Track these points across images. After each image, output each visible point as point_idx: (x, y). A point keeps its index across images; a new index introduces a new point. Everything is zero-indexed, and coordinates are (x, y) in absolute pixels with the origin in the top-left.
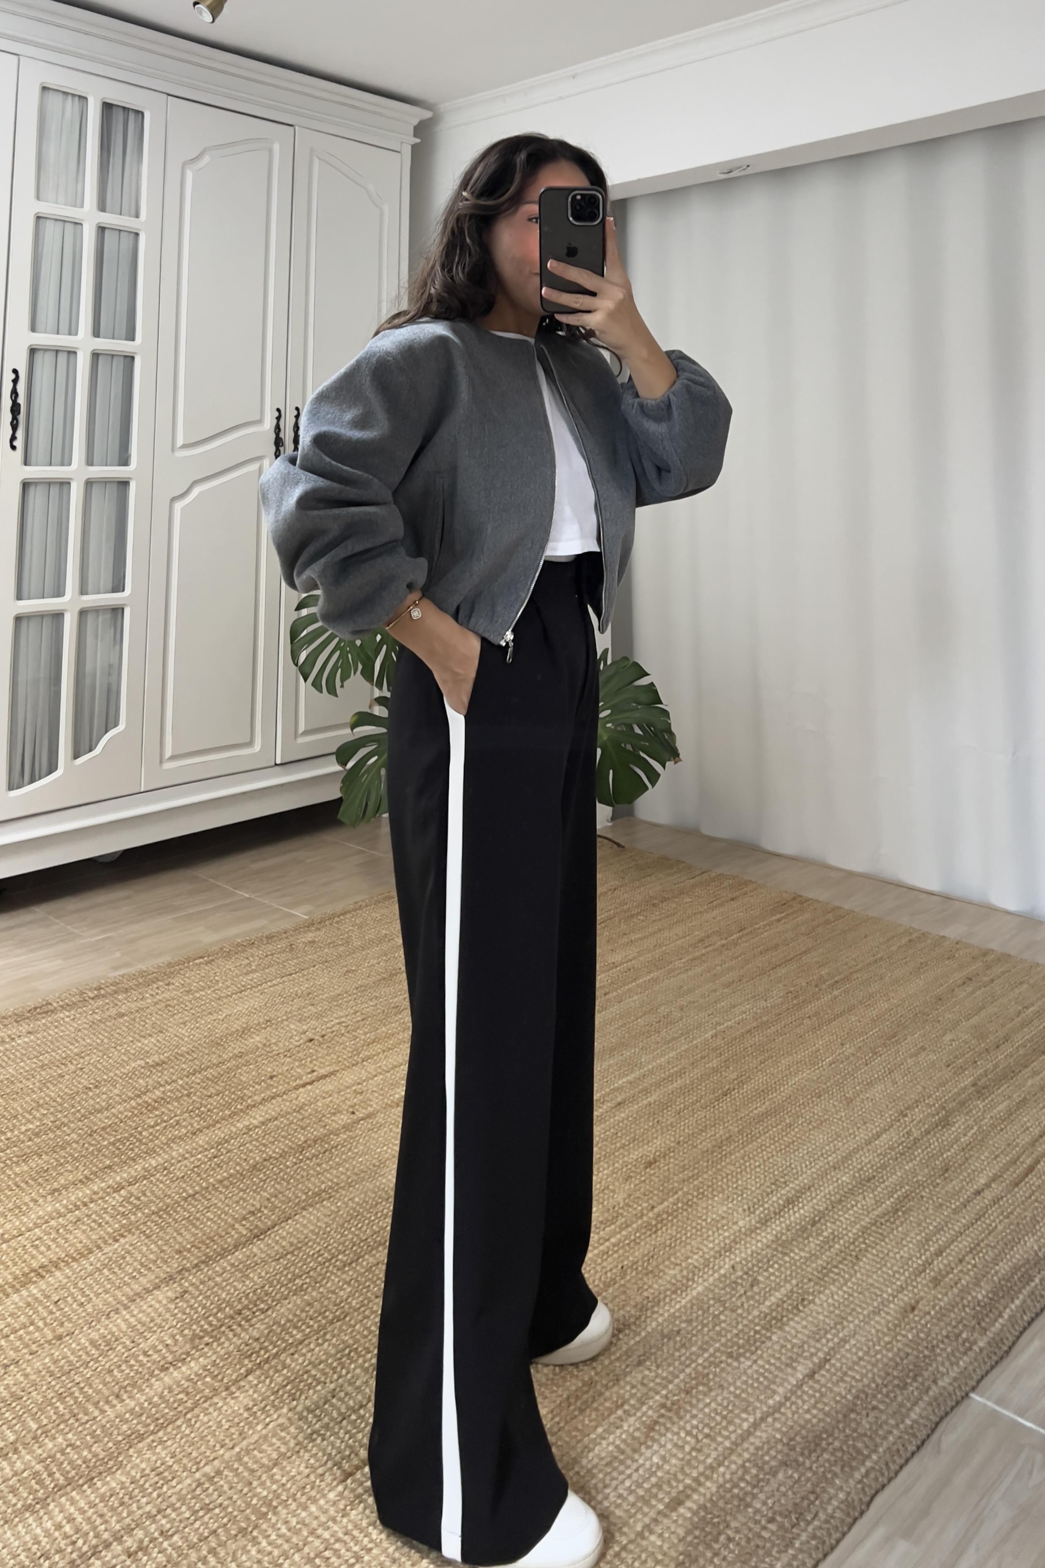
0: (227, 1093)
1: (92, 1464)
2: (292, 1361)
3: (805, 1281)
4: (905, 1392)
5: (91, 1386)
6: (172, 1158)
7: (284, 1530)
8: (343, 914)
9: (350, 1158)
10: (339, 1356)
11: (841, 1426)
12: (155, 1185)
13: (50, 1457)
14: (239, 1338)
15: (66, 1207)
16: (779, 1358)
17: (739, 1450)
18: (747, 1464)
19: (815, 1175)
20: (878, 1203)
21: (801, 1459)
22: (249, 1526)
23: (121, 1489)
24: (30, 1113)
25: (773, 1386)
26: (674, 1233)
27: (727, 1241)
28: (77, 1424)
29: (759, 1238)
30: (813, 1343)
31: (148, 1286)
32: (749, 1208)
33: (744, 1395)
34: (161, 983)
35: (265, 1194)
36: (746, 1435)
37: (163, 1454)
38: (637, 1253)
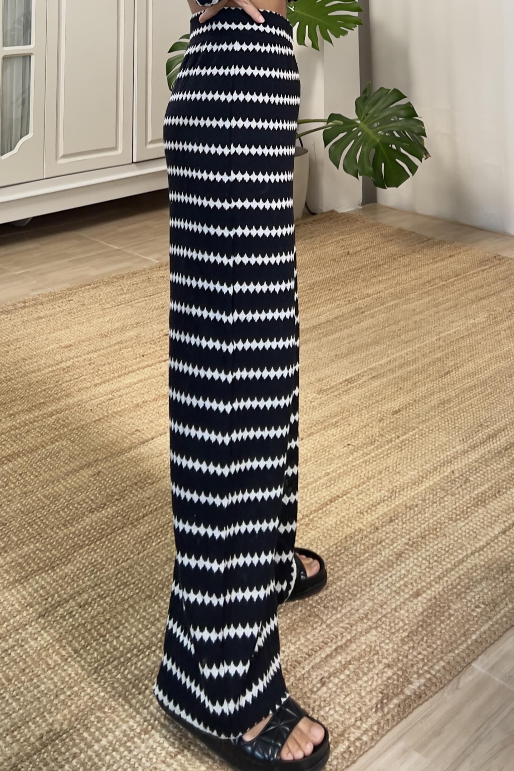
1: (52, 560)
3: (501, 481)
5: (47, 519)
13: (27, 555)
16: (483, 522)
17: (457, 569)
21: (497, 576)
23: (72, 573)
25: (479, 537)
26: (414, 452)
27: (449, 457)
28: (41, 539)
29: (470, 456)
30: (505, 515)
31: (76, 468)
32: (463, 439)
33: (460, 541)
36: (462, 561)
37: (95, 556)
38: (388, 462)
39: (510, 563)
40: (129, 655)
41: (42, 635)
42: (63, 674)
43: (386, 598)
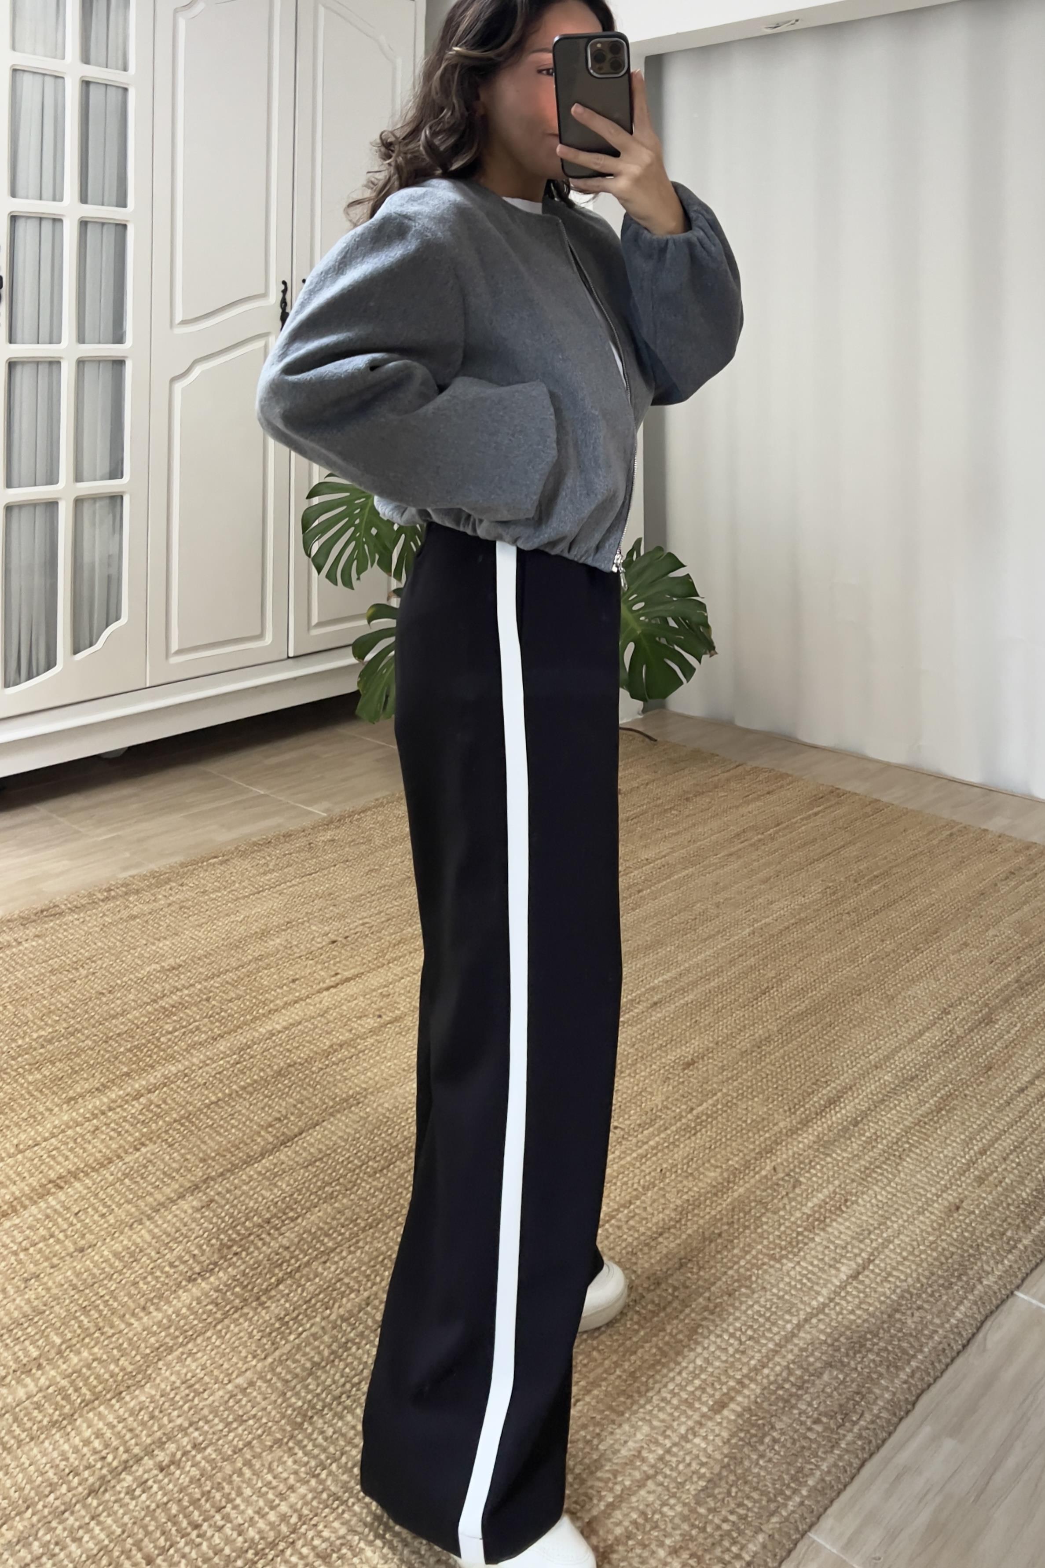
0: (248, 997)
1: (120, 1378)
2: (325, 1269)
3: (848, 1181)
4: (950, 1292)
6: (193, 1065)
7: (320, 1440)
8: (363, 812)
9: (378, 1062)
10: (372, 1263)
11: (885, 1326)
12: (176, 1092)
13: (74, 1372)
14: (269, 1247)
15: (83, 1115)
16: (822, 1260)
17: (783, 1352)
18: (792, 1366)
19: (856, 1075)
20: (921, 1102)
21: (846, 1360)
25: (816, 1288)
26: (714, 1136)
27: (768, 1143)
28: (102, 1339)
29: (800, 1139)
30: (856, 1244)
31: (172, 1195)
32: (790, 1109)
33: (787, 1297)
34: (174, 884)
35: (291, 1100)
36: (791, 1336)
37: (194, 1366)
38: (676, 1156)
39: (866, 1334)
41: (92, 1530)
43: (672, 1414)
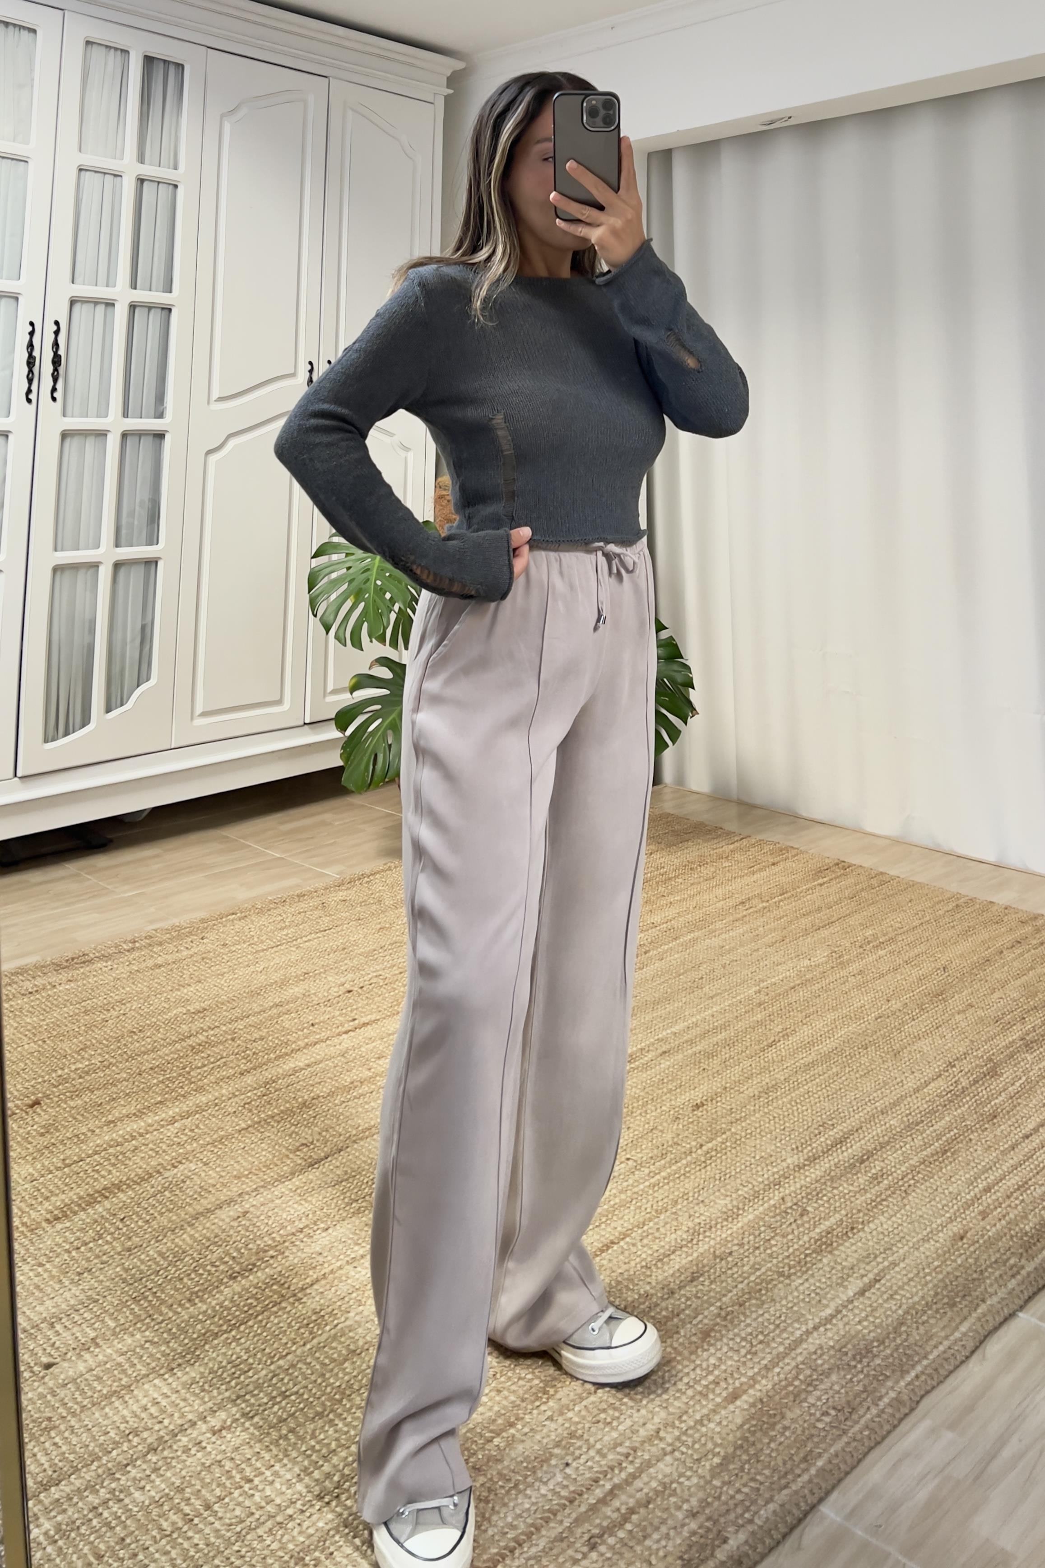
0: (270, 1038)
3: (854, 1211)
4: (955, 1309)
5: (163, 1292)
6: (223, 1096)
11: (891, 1336)
16: (830, 1278)
17: (793, 1354)
19: (863, 1119)
20: (927, 1145)
21: (853, 1363)
22: (325, 1410)
23: (201, 1378)
24: (78, 1053)
25: (824, 1301)
26: (724, 1169)
27: (776, 1176)
29: (807, 1173)
30: (862, 1265)
31: (209, 1206)
32: (797, 1148)
34: (195, 937)
35: (316, 1129)
36: (799, 1342)
37: (238, 1349)
38: (687, 1186)
39: (873, 1341)
40: (290, 1511)
41: (153, 1482)
42: (186, 1545)
43: (687, 1403)
